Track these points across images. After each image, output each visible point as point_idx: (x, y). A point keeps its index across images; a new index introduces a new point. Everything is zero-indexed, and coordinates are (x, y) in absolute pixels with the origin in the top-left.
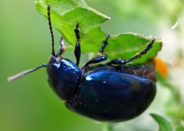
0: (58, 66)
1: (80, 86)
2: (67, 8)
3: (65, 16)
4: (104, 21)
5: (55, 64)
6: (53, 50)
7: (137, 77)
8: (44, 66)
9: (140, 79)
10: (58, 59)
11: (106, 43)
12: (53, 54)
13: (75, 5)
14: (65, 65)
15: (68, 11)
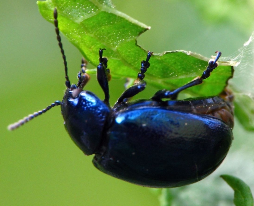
0: (76, 102)
1: (109, 133)
2: (86, 12)
3: (82, 24)
4: (141, 33)
5: (71, 100)
6: (67, 78)
7: (196, 117)
8: (58, 104)
9: (201, 119)
10: (74, 92)
11: (146, 64)
12: (68, 84)
13: (97, 7)
14: (85, 100)
15: (87, 16)
